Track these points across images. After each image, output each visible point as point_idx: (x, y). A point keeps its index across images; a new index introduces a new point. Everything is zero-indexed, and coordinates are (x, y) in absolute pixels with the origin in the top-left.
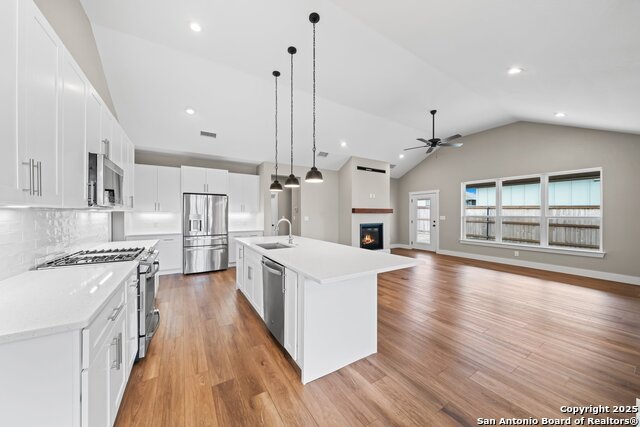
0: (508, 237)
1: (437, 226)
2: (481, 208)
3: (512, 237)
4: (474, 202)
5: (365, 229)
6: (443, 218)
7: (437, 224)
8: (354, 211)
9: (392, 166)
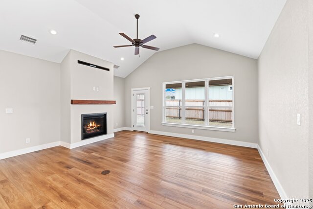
0: (189, 117)
1: (149, 113)
2: (177, 101)
3: (190, 117)
4: (173, 97)
5: (86, 119)
6: (152, 107)
7: (148, 112)
8: (73, 102)
9: (116, 67)
